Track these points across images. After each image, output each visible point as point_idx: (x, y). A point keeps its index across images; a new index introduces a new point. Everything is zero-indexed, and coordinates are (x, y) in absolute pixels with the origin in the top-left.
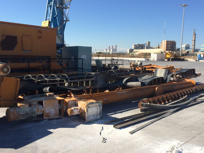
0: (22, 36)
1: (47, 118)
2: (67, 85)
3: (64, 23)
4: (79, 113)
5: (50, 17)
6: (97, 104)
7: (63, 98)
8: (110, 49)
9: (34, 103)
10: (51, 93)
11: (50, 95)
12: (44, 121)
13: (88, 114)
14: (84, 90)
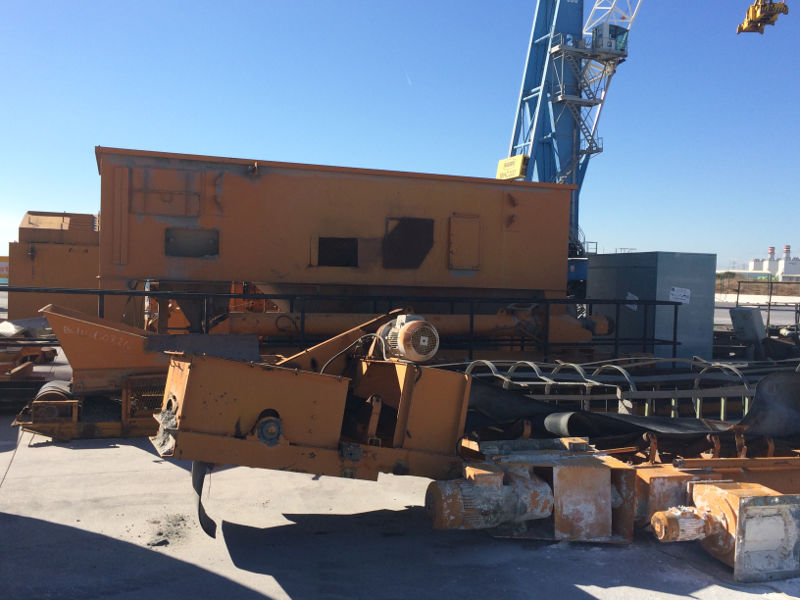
0: (450, 219)
1: (565, 536)
2: (627, 408)
3: (581, 161)
4: (703, 536)
5: (528, 143)
6: (785, 507)
7: (625, 461)
8: (773, 261)
9: (521, 472)
10: (579, 440)
11: (575, 448)
12: (554, 546)
13: (743, 544)
14: (708, 437)
